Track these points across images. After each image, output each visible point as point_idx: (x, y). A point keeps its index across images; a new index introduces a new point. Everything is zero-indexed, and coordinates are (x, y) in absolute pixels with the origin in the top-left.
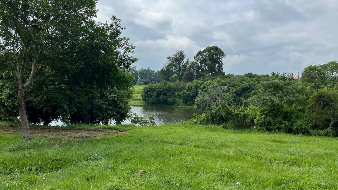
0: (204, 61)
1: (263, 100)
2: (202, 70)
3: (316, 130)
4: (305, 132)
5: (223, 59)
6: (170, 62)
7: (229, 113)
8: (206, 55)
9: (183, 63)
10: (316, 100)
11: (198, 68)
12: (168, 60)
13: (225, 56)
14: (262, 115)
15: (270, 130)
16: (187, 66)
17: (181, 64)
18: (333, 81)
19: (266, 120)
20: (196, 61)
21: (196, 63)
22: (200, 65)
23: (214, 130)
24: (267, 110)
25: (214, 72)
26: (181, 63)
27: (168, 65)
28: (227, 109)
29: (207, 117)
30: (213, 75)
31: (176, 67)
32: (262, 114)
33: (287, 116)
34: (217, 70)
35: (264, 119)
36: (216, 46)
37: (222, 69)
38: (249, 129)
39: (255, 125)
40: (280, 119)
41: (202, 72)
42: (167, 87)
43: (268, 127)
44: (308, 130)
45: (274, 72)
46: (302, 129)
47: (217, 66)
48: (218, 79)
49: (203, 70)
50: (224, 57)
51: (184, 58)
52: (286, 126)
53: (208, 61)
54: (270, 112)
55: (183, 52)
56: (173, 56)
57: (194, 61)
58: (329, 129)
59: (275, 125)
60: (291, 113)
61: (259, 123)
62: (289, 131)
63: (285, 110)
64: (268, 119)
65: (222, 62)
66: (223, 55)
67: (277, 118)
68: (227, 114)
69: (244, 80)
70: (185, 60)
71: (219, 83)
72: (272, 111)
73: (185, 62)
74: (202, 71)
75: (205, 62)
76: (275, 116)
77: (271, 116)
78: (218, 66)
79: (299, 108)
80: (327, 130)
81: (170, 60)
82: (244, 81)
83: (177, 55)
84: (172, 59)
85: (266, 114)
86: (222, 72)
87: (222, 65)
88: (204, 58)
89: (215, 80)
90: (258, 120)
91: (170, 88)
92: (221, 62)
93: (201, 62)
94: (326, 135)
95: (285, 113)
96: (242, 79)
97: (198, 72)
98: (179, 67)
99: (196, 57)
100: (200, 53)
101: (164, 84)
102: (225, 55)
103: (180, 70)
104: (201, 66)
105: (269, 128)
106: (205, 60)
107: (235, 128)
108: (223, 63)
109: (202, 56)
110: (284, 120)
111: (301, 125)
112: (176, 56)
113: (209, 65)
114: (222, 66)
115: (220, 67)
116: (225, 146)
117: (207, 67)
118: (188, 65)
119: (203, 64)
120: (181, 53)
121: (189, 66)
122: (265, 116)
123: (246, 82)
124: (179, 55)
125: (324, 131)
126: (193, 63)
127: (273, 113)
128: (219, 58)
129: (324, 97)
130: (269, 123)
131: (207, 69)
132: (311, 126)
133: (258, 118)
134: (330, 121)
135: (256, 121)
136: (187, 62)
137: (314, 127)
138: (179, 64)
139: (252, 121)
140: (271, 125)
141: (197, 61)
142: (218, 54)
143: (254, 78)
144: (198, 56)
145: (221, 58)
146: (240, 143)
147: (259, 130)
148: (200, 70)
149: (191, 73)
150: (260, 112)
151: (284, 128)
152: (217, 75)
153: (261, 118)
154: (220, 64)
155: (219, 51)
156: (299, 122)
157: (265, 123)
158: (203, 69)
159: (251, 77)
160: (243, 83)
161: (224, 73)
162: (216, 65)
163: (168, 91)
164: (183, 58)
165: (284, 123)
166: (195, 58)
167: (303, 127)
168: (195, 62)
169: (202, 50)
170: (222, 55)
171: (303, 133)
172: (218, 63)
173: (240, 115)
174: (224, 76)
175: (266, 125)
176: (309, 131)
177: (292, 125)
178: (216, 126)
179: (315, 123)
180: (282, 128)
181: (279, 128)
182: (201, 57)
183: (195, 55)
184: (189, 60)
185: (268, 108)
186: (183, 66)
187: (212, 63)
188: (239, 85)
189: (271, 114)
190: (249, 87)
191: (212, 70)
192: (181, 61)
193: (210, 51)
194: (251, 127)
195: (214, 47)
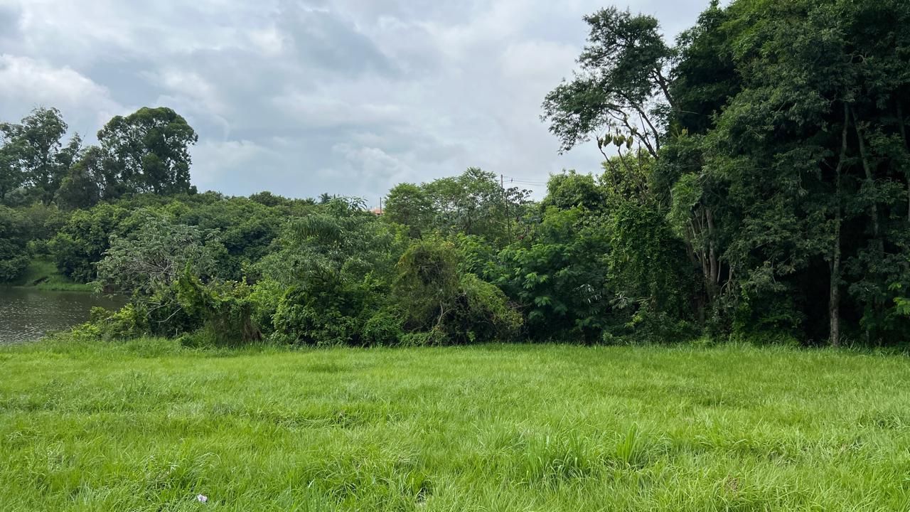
0: (134, 148)
1: (295, 266)
2: (123, 175)
3: (411, 334)
4: (389, 340)
5: (191, 149)
6: (9, 140)
7: (202, 302)
8: (137, 132)
9: (58, 148)
10: (411, 264)
11: (112, 167)
13: (196, 140)
14: (291, 304)
15: (310, 341)
16: (74, 159)
17: (52, 150)
18: (445, 222)
19: (301, 316)
20: (104, 146)
21: (106, 153)
22: (117, 159)
23: (157, 353)
24: (305, 291)
25: (164, 182)
26: (51, 148)
28: (196, 289)
29: (138, 317)
30: (161, 193)
31: (30, 158)
32: (290, 300)
33: (351, 304)
34: (173, 178)
35: (297, 313)
36: (169, 110)
37: (187, 176)
38: (257, 342)
39: (274, 331)
40: (333, 312)
41: (125, 181)
43: (306, 334)
44: (396, 334)
45: (326, 194)
46: (384, 332)
47: (172, 166)
48: (177, 204)
49: (127, 175)
50: (194, 141)
51: (63, 132)
52: (348, 328)
53: (144, 150)
54: (310, 295)
55: (57, 115)
56: (21, 124)
57: (99, 144)
58: (436, 329)
59: (322, 328)
60: (362, 294)
61: (283, 324)
62: (355, 340)
63: (347, 289)
64: (306, 312)
65: (188, 155)
66: (190, 136)
67: (328, 310)
68: (196, 304)
69: (250, 209)
70: (65, 141)
71: (178, 215)
72: (314, 292)
73: (64, 147)
74: (124, 177)
75: (136, 151)
76: (324, 303)
77: (314, 305)
78: (176, 166)
79: (378, 283)
80: (432, 332)
81: (7, 135)
82: (249, 212)
83: (36, 120)
84: (15, 131)
86: (189, 184)
87: (187, 165)
88: (131, 140)
89: (168, 206)
90: (281, 317)
91: (9, 225)
92: (185, 155)
93: (123, 151)
94: (430, 343)
95: (347, 295)
96: (244, 206)
97: (110, 179)
98: (44, 160)
99: (106, 133)
100: (116, 123)
102: (197, 137)
103: (45, 168)
104: (121, 165)
105: (309, 336)
106: (133, 144)
107: (218, 343)
108: (189, 160)
109: (125, 132)
110: (344, 314)
111: (381, 324)
112: (31, 123)
113: (147, 161)
114: (187, 169)
115: (183, 169)
116: (182, 396)
117: (142, 168)
118: (78, 156)
119: (128, 158)
120: (50, 115)
121: (79, 159)
122: (299, 306)
123: (254, 217)
124: (42, 122)
125: (426, 334)
126: (95, 152)
127: (318, 297)
128: (179, 145)
129: (427, 257)
130: (309, 323)
131: (142, 172)
132: (401, 324)
133: (280, 310)
134: (437, 311)
135: (275, 319)
136: (74, 146)
137: (408, 327)
138: (45, 149)
139: (267, 320)
140: (313, 328)
141: (109, 145)
142: (175, 132)
143: (277, 207)
144: (113, 131)
145: (184, 146)
146: (227, 383)
147: (284, 343)
148: (120, 175)
149: (88, 182)
150: (287, 297)
151: (343, 334)
152: (172, 191)
153: (290, 311)
154: (182, 161)
155: (179, 125)
156: (377, 317)
157: (299, 323)
158: (129, 171)
159: (268, 204)
160: (248, 219)
161: (194, 189)
162: (169, 165)
164: (58, 133)
165: (345, 322)
166: (100, 136)
167: (385, 327)
168: (101, 148)
169: (126, 114)
170: (187, 136)
171: (386, 343)
172: (175, 157)
173: (233, 307)
174: (194, 197)
175: (300, 329)
176: (398, 336)
177: (361, 326)
178: (163, 340)
179: (411, 317)
180: (340, 335)
181: (333, 335)
182: (120, 135)
183: (103, 129)
184: (79, 140)
185: (305, 285)
186: (59, 157)
187: (157, 158)
188: (237, 224)
189: (314, 299)
190: (264, 229)
191: (156, 177)
192: (49, 141)
193: (151, 122)
194: (264, 336)
195: (164, 113)
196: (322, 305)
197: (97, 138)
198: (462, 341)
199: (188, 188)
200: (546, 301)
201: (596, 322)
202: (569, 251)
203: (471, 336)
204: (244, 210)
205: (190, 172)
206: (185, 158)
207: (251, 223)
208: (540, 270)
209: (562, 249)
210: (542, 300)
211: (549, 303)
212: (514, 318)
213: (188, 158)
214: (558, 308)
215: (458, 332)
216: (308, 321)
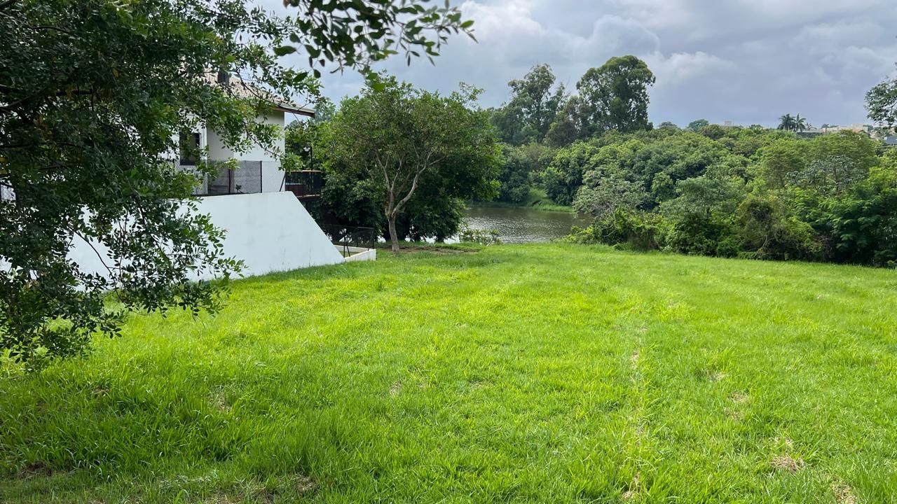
0: (603, 93)
2: (595, 116)
3: (745, 252)
4: (730, 254)
5: (649, 89)
6: (516, 94)
7: (627, 227)
8: (606, 79)
9: (548, 97)
11: (586, 111)
12: (512, 89)
13: (654, 82)
14: (676, 230)
15: (685, 252)
16: (559, 105)
17: (544, 100)
19: (680, 237)
20: (581, 94)
21: (582, 100)
22: (590, 104)
24: (685, 223)
25: (626, 120)
26: (543, 97)
27: (510, 104)
28: (624, 220)
29: (595, 233)
30: (624, 130)
31: (529, 107)
32: (676, 228)
33: (714, 232)
34: (633, 116)
35: (679, 236)
36: (633, 57)
37: (645, 114)
38: (656, 250)
39: (667, 245)
40: (701, 236)
41: (595, 122)
42: (509, 159)
44: (736, 251)
46: (728, 250)
47: (633, 106)
48: (634, 141)
49: (598, 116)
50: (652, 83)
51: (552, 82)
52: (708, 246)
53: (611, 94)
54: (687, 226)
55: (548, 69)
56: (523, 79)
57: (576, 93)
58: (760, 250)
59: (692, 244)
60: (721, 227)
61: (671, 241)
62: (711, 253)
63: (712, 223)
64: (683, 235)
65: (646, 96)
66: (649, 79)
67: (697, 235)
68: (624, 228)
69: (695, 144)
70: (553, 90)
71: (635, 151)
72: (689, 224)
73: (552, 95)
74: (595, 119)
75: (604, 96)
77: (689, 232)
78: (637, 106)
80: (758, 252)
81: (515, 89)
82: (694, 146)
83: (534, 76)
84: (520, 86)
85: (682, 229)
86: (646, 122)
87: (645, 105)
88: (601, 86)
89: (627, 142)
90: (671, 238)
91: (517, 162)
92: (644, 95)
93: (594, 98)
94: (755, 258)
95: (713, 226)
96: (690, 141)
97: (584, 120)
98: (538, 108)
99: (582, 83)
100: (591, 75)
101: (504, 154)
102: (654, 79)
103: (539, 113)
104: (594, 107)
106: (603, 90)
107: (634, 249)
108: (647, 100)
109: (597, 80)
110: (708, 237)
111: (727, 245)
112: (530, 78)
113: (613, 104)
114: (645, 107)
115: (642, 110)
117: (609, 110)
118: (562, 102)
119: (599, 103)
120: (544, 70)
121: (562, 104)
122: (681, 232)
123: (699, 151)
124: (537, 76)
125: (754, 253)
126: (574, 101)
127: (692, 227)
128: (639, 88)
130: (685, 242)
131: (608, 113)
132: (740, 246)
133: (670, 234)
135: (667, 238)
136: (560, 93)
137: (744, 248)
138: (539, 98)
139: (663, 239)
140: (687, 245)
141: (585, 93)
142: (637, 77)
143: (722, 139)
144: (588, 80)
145: (644, 88)
147: (671, 252)
148: (592, 118)
149: (568, 125)
151: (705, 249)
152: (633, 129)
153: (675, 234)
154: (641, 102)
155: (641, 70)
156: (726, 241)
157: (679, 241)
158: (599, 113)
159: (713, 137)
160: (692, 153)
161: (651, 124)
162: (631, 105)
163: (512, 169)
164: (548, 85)
165: (707, 242)
166: (578, 86)
167: (729, 247)
168: (579, 96)
169: (597, 67)
170: (647, 79)
172: (637, 98)
173: (643, 230)
174: (650, 132)
175: (680, 245)
177: (717, 245)
178: (607, 246)
179: (747, 242)
180: (702, 249)
182: (593, 82)
183: (580, 80)
184: (563, 88)
185: (686, 220)
186: (549, 104)
187: (621, 101)
188: (682, 158)
189: (689, 228)
190: (705, 162)
191: (620, 117)
192: (542, 91)
193: (617, 70)
194: (661, 247)
195: (628, 60)
196: (694, 231)
197: (576, 88)
198: (778, 258)
199: (645, 125)
200: (848, 237)
201: (891, 253)
202: (869, 205)
203: (786, 255)
204: (689, 144)
205: (648, 111)
206: (644, 98)
207: (694, 157)
208: (845, 216)
209: (864, 203)
210: (845, 237)
211: (851, 238)
212: (815, 246)
213: (646, 98)
214: (859, 242)
215: (778, 253)
216: (685, 240)
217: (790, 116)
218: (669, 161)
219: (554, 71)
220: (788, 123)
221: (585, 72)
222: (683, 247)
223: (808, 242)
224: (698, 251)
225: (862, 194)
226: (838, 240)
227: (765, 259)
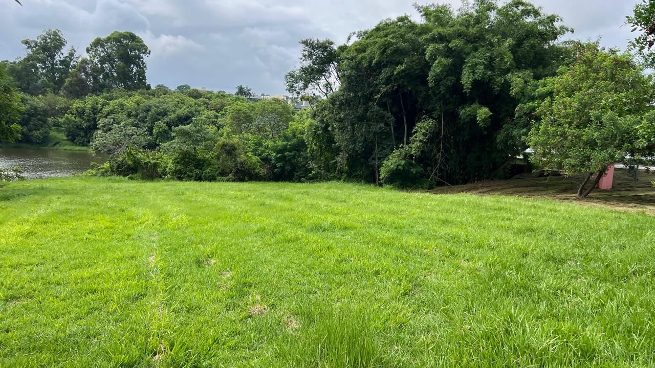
0: (108, 58)
2: (104, 76)
3: (221, 177)
4: (212, 179)
5: (146, 58)
6: (30, 51)
7: (137, 162)
8: (111, 47)
9: (61, 56)
10: (220, 148)
11: (97, 72)
12: (25, 46)
13: (149, 54)
14: (173, 164)
15: (180, 179)
16: (72, 63)
17: (57, 58)
20: (90, 57)
21: (92, 62)
22: (99, 66)
23: (120, 182)
24: (179, 158)
25: (129, 81)
26: (57, 56)
27: (25, 59)
30: (128, 88)
31: (44, 63)
32: (174, 162)
33: (200, 164)
34: (135, 78)
35: (176, 168)
36: (132, 33)
37: (144, 77)
39: (167, 174)
40: (191, 167)
41: (105, 80)
42: (28, 107)
43: (179, 176)
44: (215, 177)
46: (210, 176)
47: (134, 70)
48: (138, 97)
49: (106, 76)
50: (148, 55)
51: (63, 45)
52: (196, 174)
53: (116, 60)
54: (181, 160)
55: (59, 34)
56: (36, 40)
57: (87, 56)
58: (231, 175)
59: (186, 173)
60: (204, 160)
61: (170, 172)
62: (199, 179)
63: (198, 158)
64: (179, 167)
65: (144, 63)
66: (146, 51)
67: (188, 166)
68: (134, 163)
69: (182, 102)
70: (65, 51)
71: (138, 105)
72: (183, 159)
73: (65, 55)
74: (105, 78)
75: (111, 60)
77: (183, 164)
78: (137, 71)
80: (229, 176)
81: (28, 47)
82: (182, 103)
83: (46, 37)
84: (33, 44)
85: (178, 163)
86: (145, 83)
88: (108, 53)
89: (132, 98)
90: (170, 169)
91: (35, 109)
93: (103, 61)
94: (228, 181)
95: (199, 160)
96: (178, 100)
97: (95, 78)
98: (53, 64)
99: (91, 48)
100: (98, 43)
101: (22, 102)
102: (150, 52)
103: (53, 69)
104: (102, 69)
105: (180, 177)
106: (109, 56)
107: (143, 179)
108: (145, 67)
109: (103, 48)
110: (196, 168)
112: (43, 39)
113: (118, 67)
114: (144, 72)
115: (141, 73)
117: (115, 72)
118: (74, 61)
119: (107, 65)
120: (55, 34)
121: (75, 63)
123: (185, 107)
124: (50, 38)
125: (227, 177)
126: (84, 62)
127: (185, 161)
128: (139, 57)
129: (228, 146)
130: (180, 172)
131: (115, 74)
132: (218, 173)
133: (169, 166)
135: (167, 169)
136: (71, 55)
137: (220, 174)
138: (53, 57)
139: (164, 170)
140: (182, 174)
141: (94, 57)
142: (136, 49)
143: (200, 99)
144: (95, 47)
145: (142, 58)
147: (171, 179)
148: (101, 77)
149: (81, 81)
150: (172, 161)
151: (194, 176)
152: (135, 88)
153: (173, 166)
154: (141, 68)
155: (138, 44)
156: (208, 170)
157: (176, 171)
158: (107, 74)
159: (196, 97)
160: (181, 108)
161: (149, 85)
162: (133, 70)
163: (31, 115)
164: (61, 47)
165: (195, 171)
166: (88, 51)
167: (210, 174)
169: (103, 37)
170: (144, 51)
171: (210, 180)
172: (138, 65)
173: (149, 164)
174: (150, 91)
175: (177, 174)
177: (203, 173)
178: (121, 177)
179: (222, 170)
182: (100, 49)
183: (89, 46)
184: (75, 51)
185: (180, 156)
186: (62, 62)
187: (125, 66)
188: (174, 112)
189: (183, 162)
190: (190, 115)
191: (125, 78)
192: (55, 51)
193: (120, 42)
194: (164, 177)
195: (128, 35)
196: (186, 164)
197: (86, 52)
198: (242, 180)
199: (145, 85)
201: (303, 174)
202: (290, 145)
203: (246, 178)
204: (178, 102)
205: (146, 75)
207: (183, 111)
209: (287, 144)
210: (278, 165)
211: (282, 166)
212: (263, 171)
213: (144, 65)
214: (286, 168)
215: (241, 177)
216: (180, 170)
217: (243, 87)
218: (164, 113)
219: (64, 35)
220: (241, 91)
221: (93, 40)
222: (180, 176)
223: (259, 168)
224: (190, 178)
225: (286, 138)
226: (275, 167)
227: (234, 181)
